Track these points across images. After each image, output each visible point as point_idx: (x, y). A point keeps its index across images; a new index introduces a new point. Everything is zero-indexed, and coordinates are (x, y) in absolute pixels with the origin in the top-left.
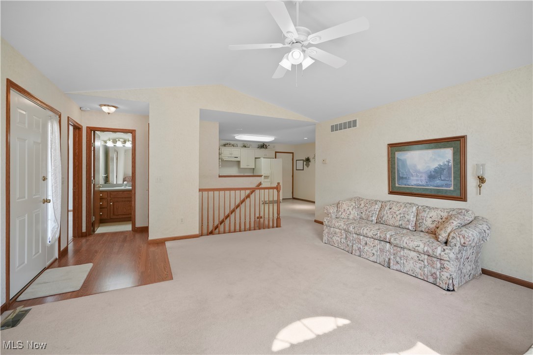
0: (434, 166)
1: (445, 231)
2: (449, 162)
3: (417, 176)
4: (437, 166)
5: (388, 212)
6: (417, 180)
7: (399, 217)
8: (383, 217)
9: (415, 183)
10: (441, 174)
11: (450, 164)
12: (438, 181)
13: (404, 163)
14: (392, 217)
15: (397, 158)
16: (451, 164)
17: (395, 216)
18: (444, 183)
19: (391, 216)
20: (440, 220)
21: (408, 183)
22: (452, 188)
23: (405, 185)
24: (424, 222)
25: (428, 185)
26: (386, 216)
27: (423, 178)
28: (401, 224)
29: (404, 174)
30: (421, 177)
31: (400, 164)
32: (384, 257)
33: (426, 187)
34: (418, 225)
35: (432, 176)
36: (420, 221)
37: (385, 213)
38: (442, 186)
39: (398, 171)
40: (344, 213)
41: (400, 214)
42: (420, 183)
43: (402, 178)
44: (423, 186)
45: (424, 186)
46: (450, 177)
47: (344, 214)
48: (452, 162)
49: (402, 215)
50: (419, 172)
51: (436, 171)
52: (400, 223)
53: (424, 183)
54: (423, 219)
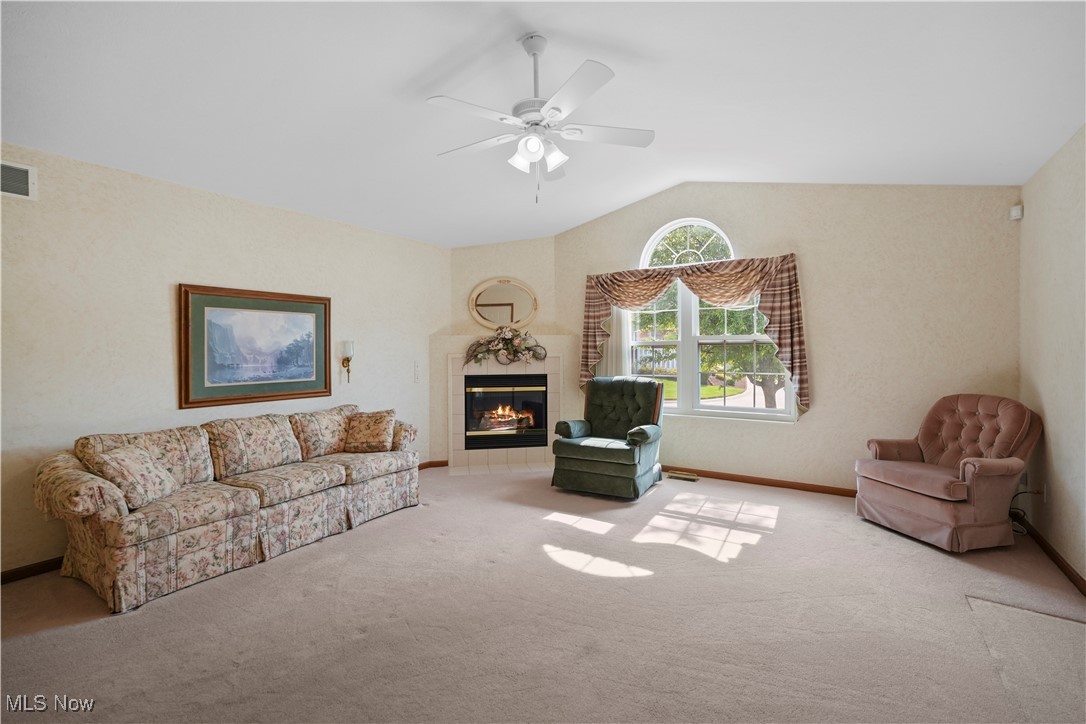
0: (286, 342)
1: (389, 435)
2: (309, 336)
3: (255, 361)
4: (292, 342)
5: (250, 442)
6: (256, 369)
7: (277, 445)
8: (241, 457)
9: (252, 375)
10: (298, 355)
11: (311, 339)
12: (293, 369)
13: (226, 334)
14: (265, 449)
15: (210, 322)
16: (313, 339)
17: (270, 445)
18: (301, 370)
19: (261, 449)
20: (340, 428)
21: (236, 377)
22: (313, 378)
23: (229, 382)
24: (321, 438)
25: (275, 378)
26: (249, 452)
27: (267, 365)
28: (288, 457)
29: (226, 359)
30: (264, 362)
31: (217, 335)
32: (337, 516)
33: (274, 382)
34: (312, 447)
35: (283, 360)
36: (314, 439)
37: (242, 446)
38: (299, 376)
39: (211, 350)
40: (148, 485)
41: (277, 438)
42: (262, 375)
43: (222, 367)
44: (267, 379)
45: (270, 379)
46: (311, 359)
47: (150, 486)
48: (313, 336)
49: (281, 440)
50: (260, 353)
51: (289, 351)
52: (285, 454)
53: (269, 373)
54: (317, 435)
